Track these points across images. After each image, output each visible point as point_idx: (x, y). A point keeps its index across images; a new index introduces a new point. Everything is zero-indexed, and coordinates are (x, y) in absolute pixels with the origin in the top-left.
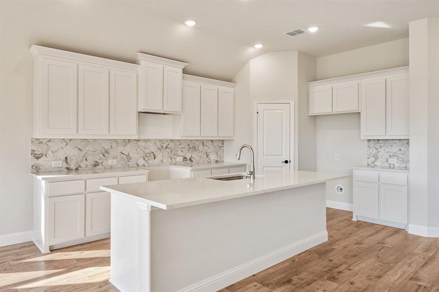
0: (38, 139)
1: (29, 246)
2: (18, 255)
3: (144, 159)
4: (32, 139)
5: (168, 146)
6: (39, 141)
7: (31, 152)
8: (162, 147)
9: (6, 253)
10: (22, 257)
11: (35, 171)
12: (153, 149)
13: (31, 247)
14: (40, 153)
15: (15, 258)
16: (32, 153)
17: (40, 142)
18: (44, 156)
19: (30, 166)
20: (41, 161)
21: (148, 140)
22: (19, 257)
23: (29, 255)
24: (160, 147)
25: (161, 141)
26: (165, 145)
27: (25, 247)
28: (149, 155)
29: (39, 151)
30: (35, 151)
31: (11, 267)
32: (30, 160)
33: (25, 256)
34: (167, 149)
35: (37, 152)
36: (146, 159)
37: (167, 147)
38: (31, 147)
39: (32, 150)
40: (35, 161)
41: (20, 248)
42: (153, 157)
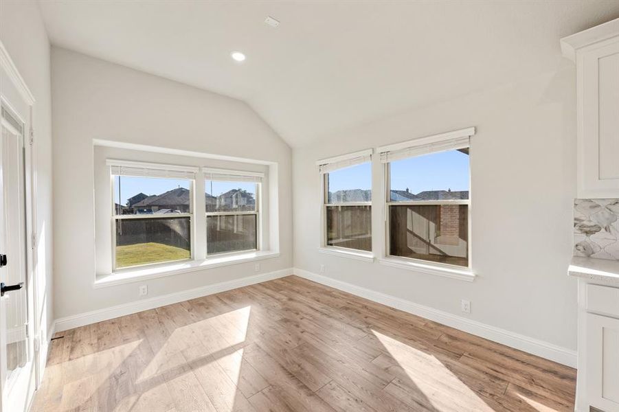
0: (590, 201)
1: (563, 377)
2: (532, 380)
4: (575, 199)
6: (591, 204)
7: (573, 222)
9: (519, 366)
10: (534, 389)
11: (583, 255)
13: (565, 382)
14: (592, 224)
15: (523, 385)
16: (575, 225)
17: (593, 205)
18: (603, 230)
19: (574, 245)
20: (596, 239)
22: (530, 388)
23: (547, 394)
27: (555, 373)
29: (590, 221)
30: (583, 221)
31: (503, 396)
32: (573, 233)
33: (541, 392)
35: (585, 223)
38: (573, 214)
39: (575, 219)
40: (583, 238)
41: (545, 371)
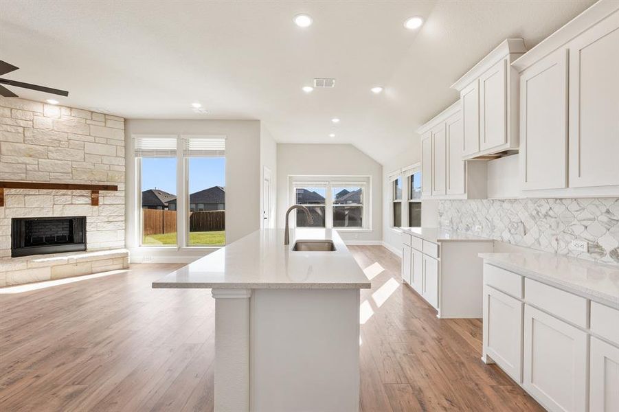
3: (510, 231)
5: (551, 213)
8: (538, 213)
12: (523, 216)
21: (516, 200)
24: (534, 213)
25: (535, 201)
26: (543, 211)
28: (516, 225)
34: (548, 218)
36: (513, 231)
37: (546, 215)
42: (522, 229)
